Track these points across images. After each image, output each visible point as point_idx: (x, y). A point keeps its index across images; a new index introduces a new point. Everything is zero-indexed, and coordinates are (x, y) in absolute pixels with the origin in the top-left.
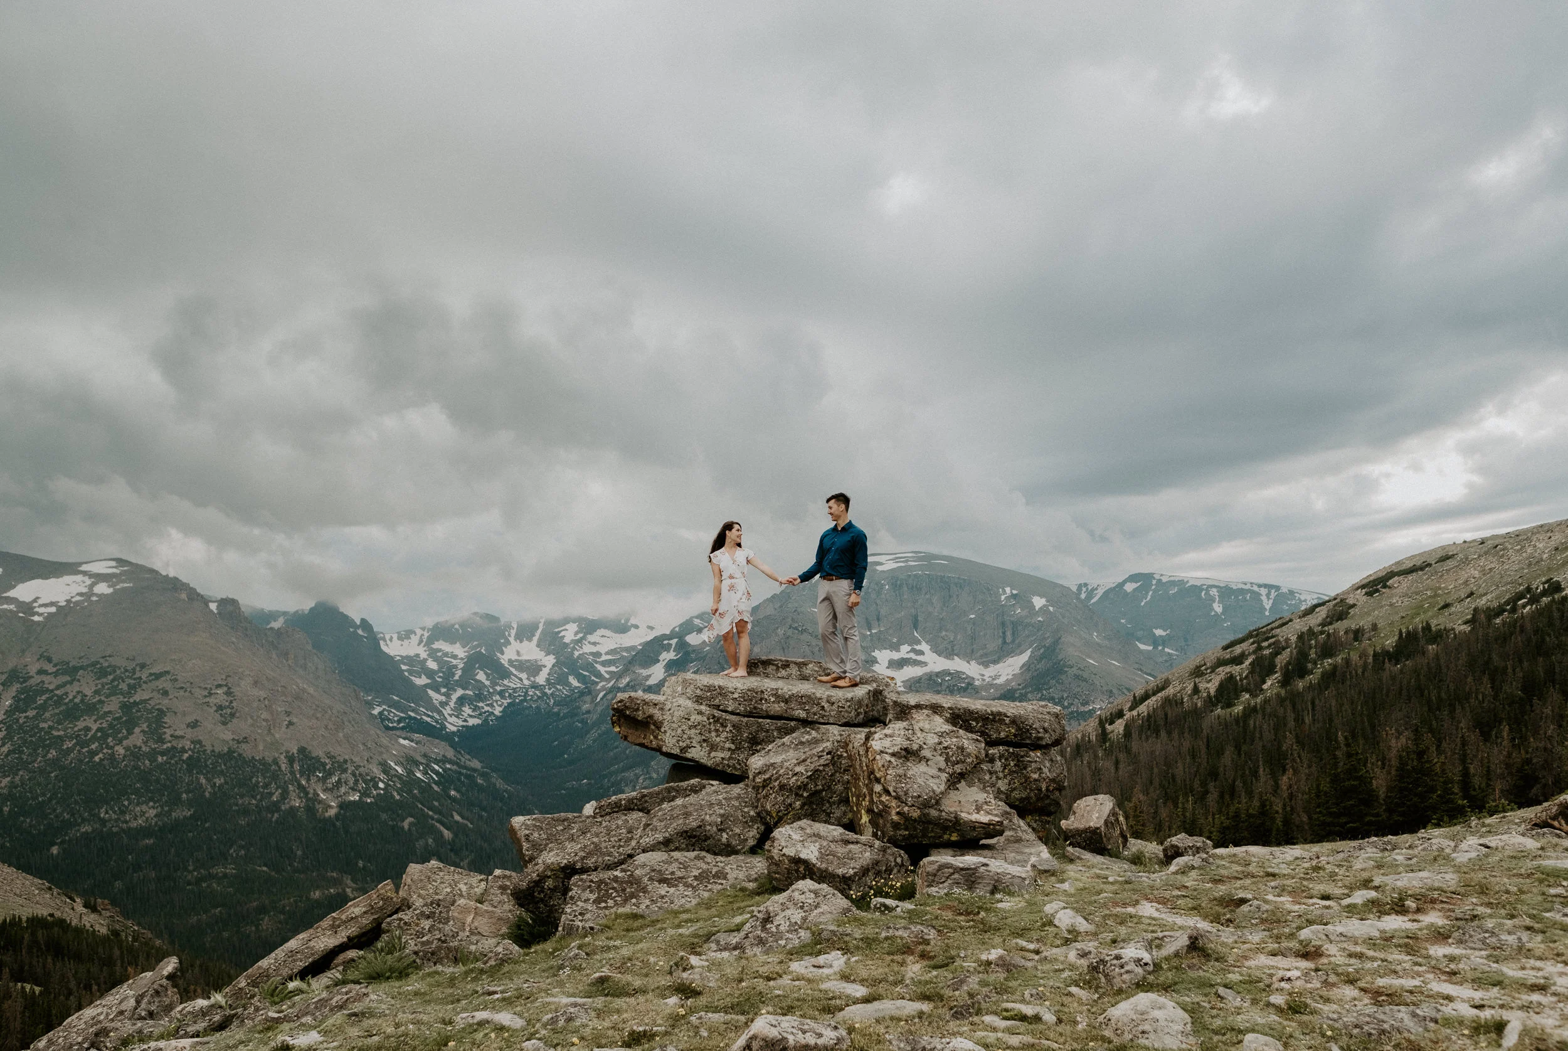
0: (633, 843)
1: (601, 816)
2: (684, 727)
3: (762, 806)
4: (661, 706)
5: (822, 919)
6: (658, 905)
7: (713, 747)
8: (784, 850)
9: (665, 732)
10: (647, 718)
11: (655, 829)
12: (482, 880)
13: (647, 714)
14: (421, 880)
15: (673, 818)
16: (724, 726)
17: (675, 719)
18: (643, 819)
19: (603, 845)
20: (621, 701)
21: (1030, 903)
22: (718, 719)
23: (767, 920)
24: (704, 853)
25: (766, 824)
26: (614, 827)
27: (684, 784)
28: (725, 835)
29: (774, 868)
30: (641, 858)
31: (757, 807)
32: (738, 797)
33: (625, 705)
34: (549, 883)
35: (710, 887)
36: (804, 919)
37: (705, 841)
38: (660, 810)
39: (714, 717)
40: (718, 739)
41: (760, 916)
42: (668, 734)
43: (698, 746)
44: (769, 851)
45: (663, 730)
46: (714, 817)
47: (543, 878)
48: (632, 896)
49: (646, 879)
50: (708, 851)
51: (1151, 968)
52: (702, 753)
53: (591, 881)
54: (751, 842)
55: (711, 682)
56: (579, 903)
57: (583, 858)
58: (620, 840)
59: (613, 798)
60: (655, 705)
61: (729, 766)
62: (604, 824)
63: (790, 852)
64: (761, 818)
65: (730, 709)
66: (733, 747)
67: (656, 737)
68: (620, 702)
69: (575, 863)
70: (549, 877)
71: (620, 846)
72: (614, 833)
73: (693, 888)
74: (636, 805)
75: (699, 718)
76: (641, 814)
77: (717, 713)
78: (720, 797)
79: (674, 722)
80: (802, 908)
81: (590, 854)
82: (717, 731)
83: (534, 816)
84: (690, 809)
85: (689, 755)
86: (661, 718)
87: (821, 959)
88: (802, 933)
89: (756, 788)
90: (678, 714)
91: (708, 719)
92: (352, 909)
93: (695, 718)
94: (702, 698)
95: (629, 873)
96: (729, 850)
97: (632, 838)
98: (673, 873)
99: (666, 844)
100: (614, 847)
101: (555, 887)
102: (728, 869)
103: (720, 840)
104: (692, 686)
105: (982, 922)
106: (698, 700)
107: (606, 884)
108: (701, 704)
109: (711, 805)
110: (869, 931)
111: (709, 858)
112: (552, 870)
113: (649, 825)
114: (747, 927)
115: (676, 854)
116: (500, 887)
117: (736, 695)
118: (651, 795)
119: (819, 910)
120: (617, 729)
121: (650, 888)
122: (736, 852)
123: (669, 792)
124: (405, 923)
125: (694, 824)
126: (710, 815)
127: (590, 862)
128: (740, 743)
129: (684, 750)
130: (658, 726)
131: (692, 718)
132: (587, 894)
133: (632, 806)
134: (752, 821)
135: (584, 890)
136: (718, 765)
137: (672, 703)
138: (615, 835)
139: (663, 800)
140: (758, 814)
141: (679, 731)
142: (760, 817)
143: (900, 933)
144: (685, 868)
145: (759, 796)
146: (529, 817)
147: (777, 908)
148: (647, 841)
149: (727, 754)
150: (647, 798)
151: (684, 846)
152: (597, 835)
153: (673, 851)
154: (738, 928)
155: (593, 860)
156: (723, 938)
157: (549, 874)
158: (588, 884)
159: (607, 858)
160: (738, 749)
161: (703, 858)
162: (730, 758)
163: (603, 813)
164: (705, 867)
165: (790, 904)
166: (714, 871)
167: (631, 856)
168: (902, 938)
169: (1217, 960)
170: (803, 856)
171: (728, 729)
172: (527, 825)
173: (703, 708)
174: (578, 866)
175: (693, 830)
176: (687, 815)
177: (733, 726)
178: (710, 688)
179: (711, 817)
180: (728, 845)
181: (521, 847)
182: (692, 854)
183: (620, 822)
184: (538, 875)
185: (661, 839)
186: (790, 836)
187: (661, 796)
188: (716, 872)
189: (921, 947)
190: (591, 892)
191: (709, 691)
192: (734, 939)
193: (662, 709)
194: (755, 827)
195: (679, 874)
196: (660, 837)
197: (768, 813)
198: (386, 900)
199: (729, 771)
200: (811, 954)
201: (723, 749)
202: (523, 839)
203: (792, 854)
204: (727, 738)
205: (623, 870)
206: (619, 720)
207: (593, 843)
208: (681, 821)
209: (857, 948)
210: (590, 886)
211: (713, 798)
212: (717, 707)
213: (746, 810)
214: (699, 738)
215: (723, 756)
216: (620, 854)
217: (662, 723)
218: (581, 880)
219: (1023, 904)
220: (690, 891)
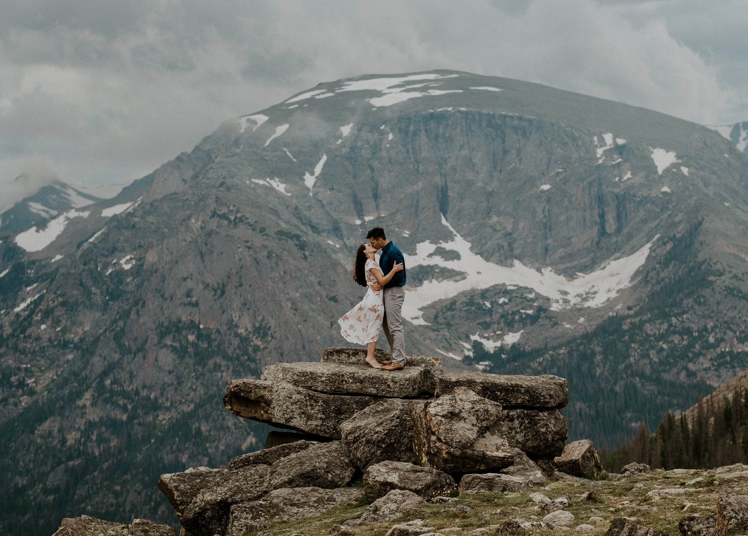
0: (266, 484)
1: (236, 469)
2: (288, 404)
3: (354, 455)
4: (270, 389)
5: (408, 507)
6: (295, 517)
7: (309, 417)
8: (376, 478)
9: (274, 408)
10: (258, 398)
11: (280, 474)
12: (123, 528)
13: (258, 395)
14: (80, 529)
15: (292, 466)
16: (316, 401)
17: (281, 398)
18: (269, 469)
19: (244, 487)
21: (522, 494)
22: (312, 397)
23: (376, 510)
24: (316, 488)
25: (357, 468)
26: (249, 475)
27: (295, 444)
28: (330, 475)
29: (370, 490)
30: (275, 493)
31: (349, 456)
32: (336, 450)
33: (240, 389)
34: (209, 514)
35: (326, 506)
36: (398, 508)
37: (317, 479)
38: (280, 462)
39: (309, 395)
40: (313, 412)
41: (372, 509)
42: (276, 409)
43: (298, 417)
44: (366, 480)
45: (272, 406)
46: (321, 464)
47: (203, 510)
48: (275, 514)
49: (281, 505)
50: (319, 486)
51: (567, 505)
52: (301, 422)
53: (245, 507)
54: (347, 480)
55: (304, 369)
56: (241, 520)
57: (231, 496)
58: (255, 483)
59: (244, 456)
60: (265, 388)
61: (321, 431)
62: (240, 474)
63: (381, 479)
64: (353, 464)
65: (319, 389)
66: (323, 417)
67: (266, 412)
68: (236, 387)
69: (227, 499)
70: (209, 510)
71: (256, 487)
72: (250, 478)
73: (315, 507)
74: (261, 460)
75: (299, 396)
76: (266, 466)
77: (311, 393)
78: (324, 451)
79: (280, 400)
80: (396, 502)
81: (235, 493)
82: (311, 405)
83: (178, 473)
84: (304, 459)
85: (292, 424)
86: (270, 398)
87: (411, 522)
88: (398, 514)
89: (348, 444)
90: (283, 394)
91: (305, 397)
93: (296, 397)
94: (298, 382)
95: (269, 502)
96: (333, 485)
97: (263, 481)
98: (299, 500)
99: (290, 483)
100: (252, 487)
101: (213, 516)
102: (335, 496)
103: (327, 479)
104: (290, 373)
105: (495, 503)
106: (296, 383)
107: (256, 509)
108: (298, 386)
109: (318, 456)
110: (435, 510)
111: (321, 490)
112: (211, 505)
113: (274, 472)
114: (364, 515)
115: (297, 489)
116: (142, 531)
117: (323, 379)
118: (271, 453)
119: (405, 503)
120: (229, 407)
121: (286, 509)
122: (338, 486)
123: (284, 450)
125: (309, 469)
126: (319, 463)
127: (238, 497)
128: (329, 414)
129: (288, 420)
130: (268, 403)
131: (294, 397)
132: (244, 515)
133: (258, 461)
134: (346, 466)
135: (242, 513)
136: (313, 430)
137: (278, 386)
138: (251, 480)
139: (280, 456)
140: (351, 461)
141: (284, 407)
142: (352, 463)
143: (451, 509)
144: (306, 496)
145: (350, 449)
146: (174, 474)
147: (381, 504)
148: (276, 481)
149: (319, 422)
150: (268, 455)
151: (302, 484)
152: (237, 481)
153: (295, 487)
154: (359, 517)
156: (350, 522)
157: (209, 507)
158: (244, 509)
159: (249, 495)
160: (327, 418)
161: (317, 491)
162: (322, 425)
163: (237, 467)
164: (319, 495)
165: (389, 501)
166: (326, 497)
167: (266, 492)
168: (453, 511)
169: (600, 503)
170: (389, 480)
171: (319, 404)
172: (173, 480)
173: (301, 389)
174: (230, 500)
175: (308, 472)
176: (302, 463)
177: (323, 402)
178: (304, 374)
179: (320, 464)
180: (332, 482)
181: (174, 494)
182: (310, 488)
183: (253, 472)
184: (199, 509)
185: (286, 480)
186: (379, 470)
187: (278, 453)
188: (328, 498)
189: (462, 515)
190: (247, 513)
191: (303, 376)
192: (359, 521)
193: (271, 391)
194: (349, 469)
195: (303, 500)
196: (285, 479)
197: (359, 459)
199: (321, 434)
200: (405, 521)
201: (316, 419)
202: (174, 489)
204: (319, 410)
205: (264, 500)
206: (230, 400)
207: (236, 486)
208: (298, 468)
209: (429, 517)
210: (245, 511)
211: (319, 451)
212: (310, 388)
213: (342, 458)
214: (299, 411)
215: (316, 423)
216: (258, 492)
217: (271, 401)
218: (239, 507)
219: (519, 495)
220: (313, 510)
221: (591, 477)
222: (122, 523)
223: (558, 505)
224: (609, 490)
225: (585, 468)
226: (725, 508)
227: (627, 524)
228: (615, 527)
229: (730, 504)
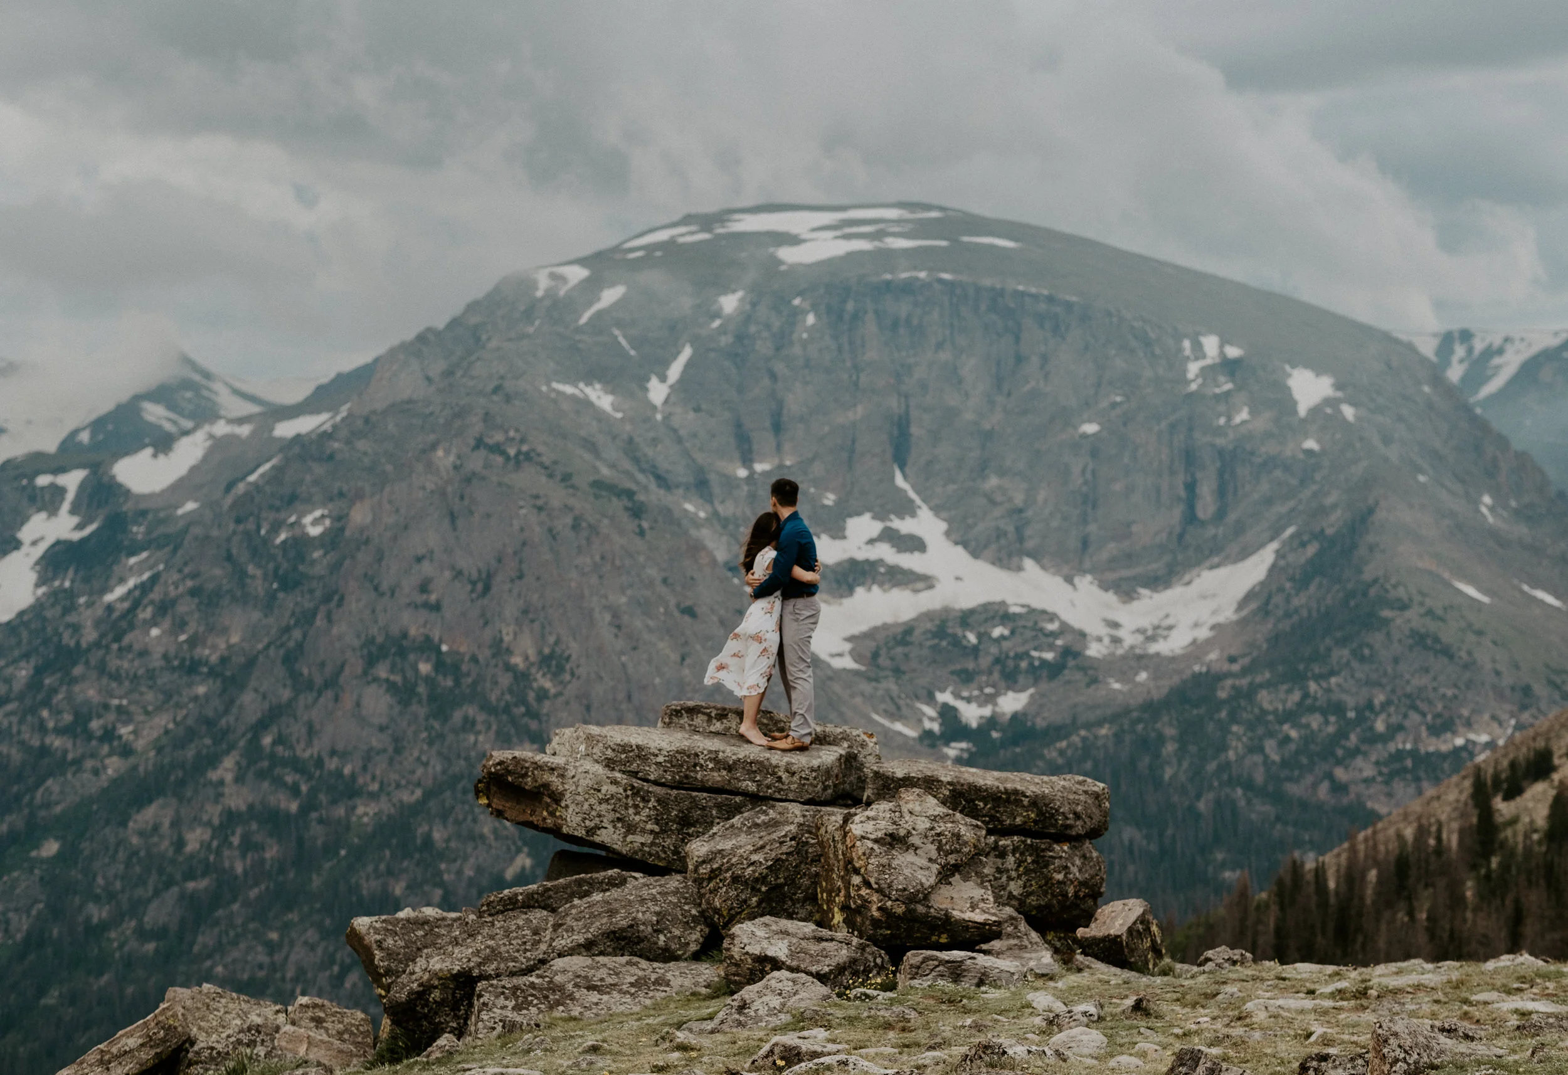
0: (543, 947)
1: (490, 915)
2: (592, 801)
3: (708, 903)
4: (561, 772)
5: (803, 1005)
6: (594, 1011)
7: (631, 829)
8: (747, 948)
9: (567, 806)
10: (538, 787)
11: (571, 930)
12: (278, 1012)
13: (540, 782)
15: (593, 916)
16: (645, 800)
17: (580, 790)
18: (551, 919)
19: (503, 949)
20: (501, 763)
21: (1014, 994)
22: (638, 792)
23: (743, 1007)
24: (635, 959)
25: (713, 926)
26: (514, 928)
27: (600, 875)
28: (662, 938)
29: (733, 969)
30: (559, 963)
31: (700, 905)
32: (676, 892)
34: (436, 995)
35: (651, 994)
36: (783, 1005)
37: (638, 943)
38: (573, 907)
39: (633, 787)
40: (637, 818)
41: (735, 1004)
42: (570, 810)
43: (610, 827)
44: (728, 950)
45: (563, 804)
46: (648, 916)
47: (427, 988)
48: (558, 1003)
49: (570, 986)
50: (640, 956)
51: (1096, 1018)
52: (615, 837)
53: (504, 987)
54: (693, 947)
55: (626, 740)
56: (495, 1010)
57: (479, 965)
58: (525, 943)
59: (506, 892)
60: (553, 769)
61: (650, 854)
62: (498, 924)
63: (755, 949)
64: (706, 918)
65: (652, 777)
66: (657, 828)
67: (552, 814)
68: (499, 764)
69: (471, 969)
70: (436, 987)
71: (526, 950)
72: (515, 934)
73: (632, 995)
74: (537, 901)
75: (613, 789)
76: (545, 913)
77: (637, 783)
78: (654, 891)
79: (579, 794)
80: (780, 994)
81: (487, 960)
82: (636, 806)
83: (383, 917)
84: (616, 905)
85: (597, 839)
86: (561, 788)
87: (805, 1033)
88: (782, 1016)
89: (698, 881)
90: (584, 783)
91: (625, 790)
92: (124, 1040)
93: (608, 789)
94: (614, 762)
95: (547, 979)
96: (667, 956)
97: (540, 941)
98: (602, 980)
99: (588, 947)
100: (518, 951)
101: (443, 1000)
102: (669, 976)
103: (656, 943)
104: (601, 745)
105: (964, 1007)
106: (610, 764)
107: (523, 991)
108: (613, 769)
109: (643, 901)
110: (852, 1012)
111: (644, 964)
112: (440, 979)
113: (561, 925)
114: (721, 1015)
115: (601, 959)
116: (312, 1019)
117: (660, 759)
118: (556, 889)
119: (797, 997)
120: (484, 801)
121: (577, 995)
122: (677, 958)
123: (581, 886)
124: (219, 1053)
125: (624, 923)
126: (644, 913)
127: (490, 968)
128: (667, 824)
129: (591, 831)
130: (557, 797)
131: (604, 789)
132: (501, 1001)
133: (532, 903)
134: (693, 921)
135: (497, 997)
136: (636, 852)
137: (575, 767)
138: (516, 938)
139: (572, 896)
140: (702, 913)
141: (586, 806)
142: (704, 917)
143: (882, 1013)
144: (617, 974)
145: (703, 891)
146: (376, 918)
147: (753, 996)
148: (564, 942)
149: (648, 839)
150: (551, 893)
151: (610, 950)
152: (492, 938)
153: (598, 955)
154: (711, 1018)
155: (493, 967)
156: (695, 1026)
157: (436, 983)
158: (500, 990)
159: (511, 964)
160: (663, 831)
161: (636, 964)
162: (653, 844)
163: (493, 911)
164: (641, 973)
165: (767, 992)
166: (653, 977)
167: (543, 962)
168: (884, 1017)
169: (1156, 1017)
170: (770, 953)
171: (650, 805)
172: (375, 928)
173: (618, 775)
174: (476, 973)
175: (623, 930)
176: (612, 913)
177: (658, 801)
178: (625, 748)
179: (645, 915)
180: (666, 949)
181: (373, 955)
182: (624, 959)
183: (521, 923)
184: (419, 985)
185: (582, 941)
186: (753, 933)
187: (569, 891)
188: (656, 979)
189: (901, 1024)
190: (506, 999)
191: (624, 751)
192: (709, 1025)
193: (562, 776)
194: (698, 929)
195: (609, 980)
196: (580, 939)
197: (717, 911)
198: (169, 1029)
199: (650, 860)
200: (794, 1030)
201: (643, 831)
202: (374, 946)
203: (757, 952)
204: (647, 816)
205: (538, 976)
206: (488, 788)
207: (488, 947)
208: (605, 920)
209: (840, 1025)
210: (503, 993)
211: (645, 893)
212: (634, 774)
213: (686, 907)
214: (612, 816)
215: (643, 840)
216: (529, 960)
217: (562, 794)
218: (492, 985)
219: (1008, 995)
220: (628, 999)
221: (1143, 970)
222: (276, 1003)
223: (1079, 1016)
224: (1175, 996)
225: (1132, 951)
226: (1386, 1041)
227: (1202, 1060)
228: (1182, 1065)
229: (1396, 1034)
